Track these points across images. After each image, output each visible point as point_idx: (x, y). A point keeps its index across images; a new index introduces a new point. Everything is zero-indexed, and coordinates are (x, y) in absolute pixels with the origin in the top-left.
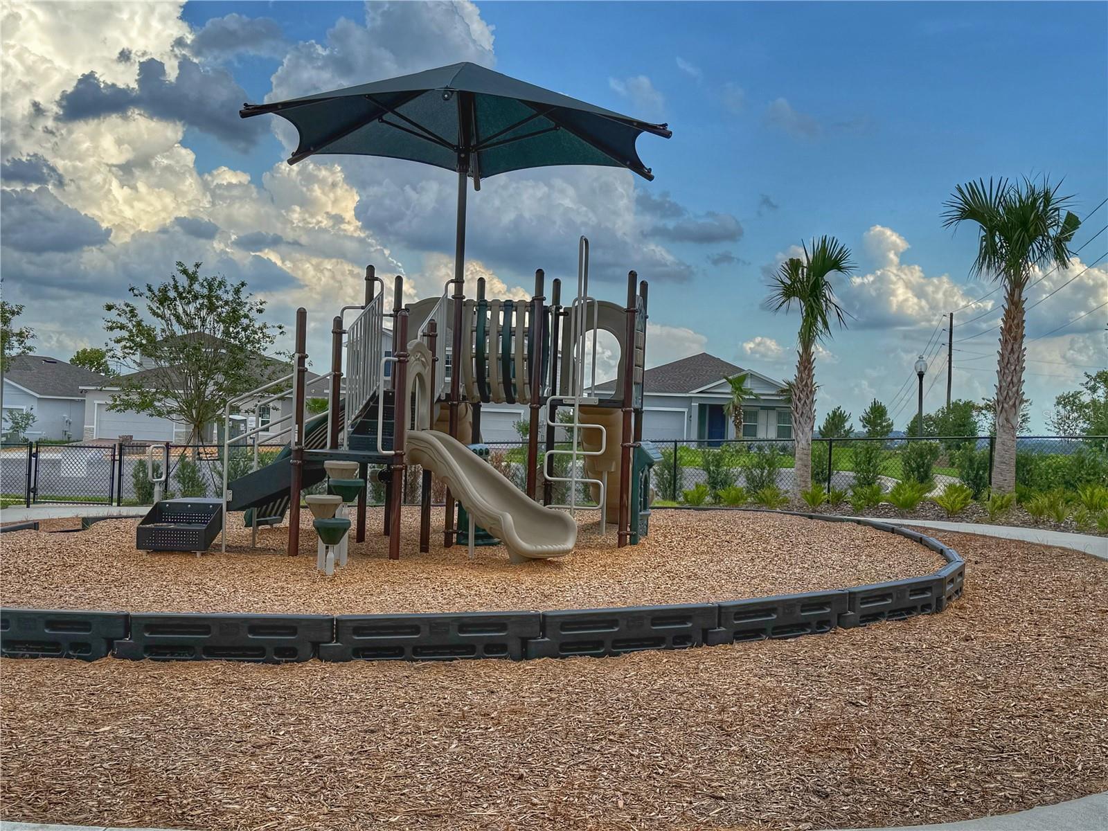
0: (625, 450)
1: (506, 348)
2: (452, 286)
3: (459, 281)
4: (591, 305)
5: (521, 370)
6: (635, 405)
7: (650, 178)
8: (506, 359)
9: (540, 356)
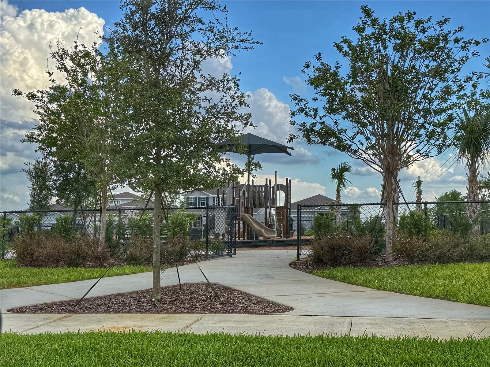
0: (287, 217)
1: (259, 195)
2: (247, 182)
3: (248, 181)
4: (278, 185)
5: (263, 200)
6: (289, 207)
7: (291, 155)
8: (260, 198)
9: (267, 197)
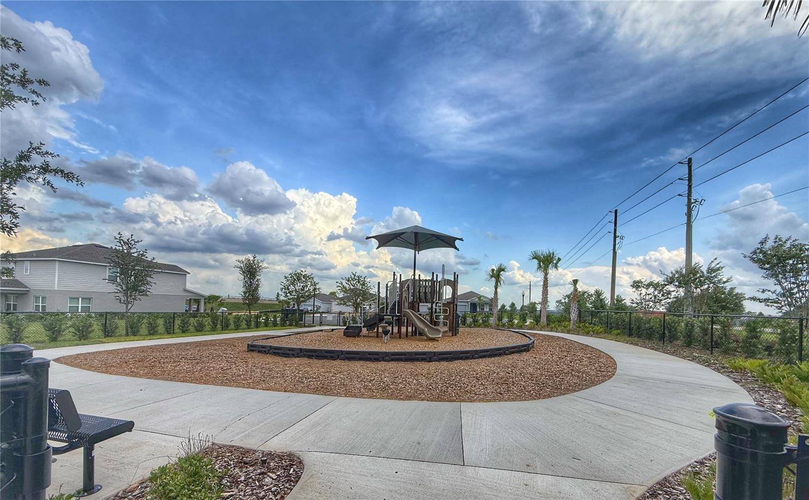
0: (453, 314)
1: (425, 290)
2: (413, 276)
4: (445, 280)
5: (429, 295)
7: (458, 250)
8: (425, 293)
9: (433, 292)
